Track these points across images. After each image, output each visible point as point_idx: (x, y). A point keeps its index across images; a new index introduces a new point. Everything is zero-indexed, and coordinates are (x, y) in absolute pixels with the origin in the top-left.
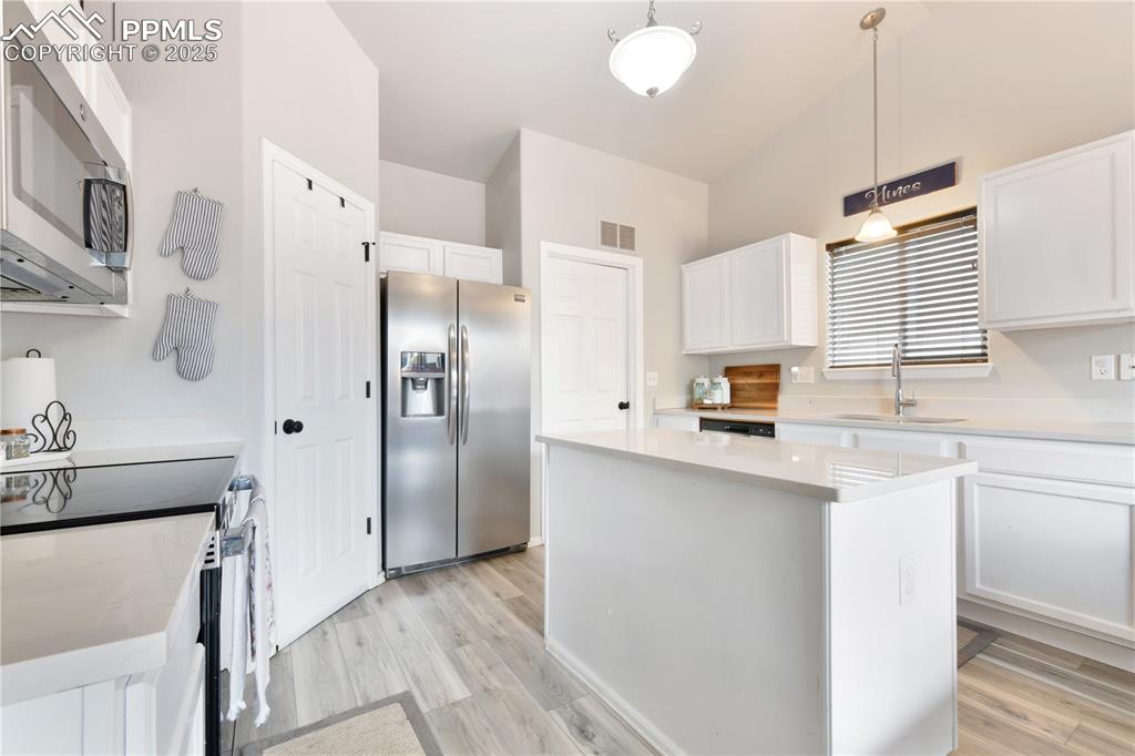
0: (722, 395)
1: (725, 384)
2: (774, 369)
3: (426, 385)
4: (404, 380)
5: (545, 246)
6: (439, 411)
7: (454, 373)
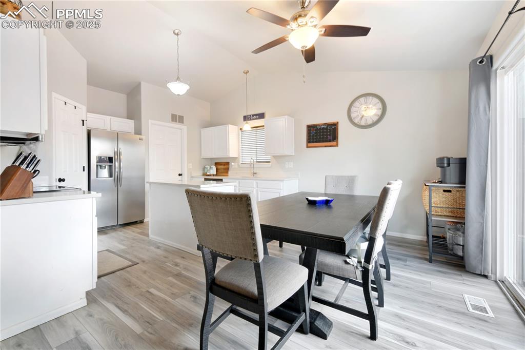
0: (213, 171)
1: (214, 168)
2: (228, 164)
3: (105, 167)
4: (97, 165)
5: (150, 121)
6: (111, 176)
7: (117, 163)
